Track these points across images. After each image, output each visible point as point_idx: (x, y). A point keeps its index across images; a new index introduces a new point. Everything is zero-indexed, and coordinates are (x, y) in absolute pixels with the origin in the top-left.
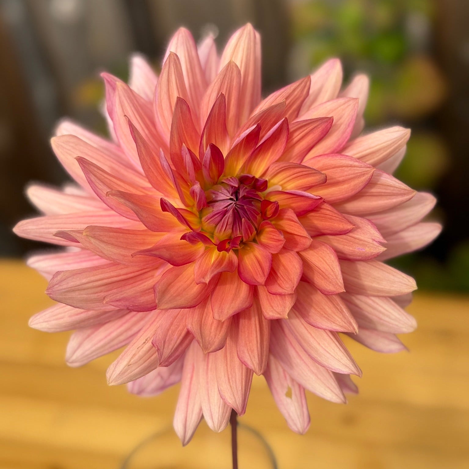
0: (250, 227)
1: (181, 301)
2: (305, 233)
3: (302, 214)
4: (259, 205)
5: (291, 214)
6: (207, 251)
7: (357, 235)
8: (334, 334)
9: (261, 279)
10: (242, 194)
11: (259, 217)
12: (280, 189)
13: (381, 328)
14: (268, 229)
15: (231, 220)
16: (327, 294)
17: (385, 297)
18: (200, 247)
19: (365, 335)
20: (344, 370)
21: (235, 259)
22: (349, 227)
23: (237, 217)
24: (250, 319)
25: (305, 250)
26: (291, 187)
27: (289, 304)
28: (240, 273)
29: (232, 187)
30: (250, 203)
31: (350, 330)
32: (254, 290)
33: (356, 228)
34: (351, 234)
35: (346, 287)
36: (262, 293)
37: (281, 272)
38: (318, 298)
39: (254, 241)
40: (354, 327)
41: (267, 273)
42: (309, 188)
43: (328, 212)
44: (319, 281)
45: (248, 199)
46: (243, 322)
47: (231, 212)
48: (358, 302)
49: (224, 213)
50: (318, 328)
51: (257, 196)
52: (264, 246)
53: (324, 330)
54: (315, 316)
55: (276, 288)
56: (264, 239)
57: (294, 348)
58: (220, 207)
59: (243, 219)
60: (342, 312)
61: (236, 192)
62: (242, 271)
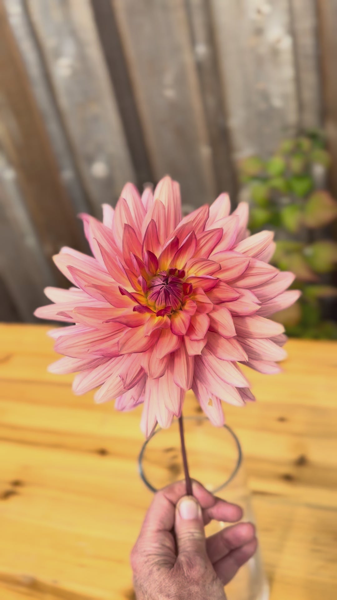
0: (175, 300)
1: (135, 349)
2: (209, 301)
3: (208, 291)
4: (182, 287)
5: (201, 291)
6: (152, 317)
7: (242, 300)
8: (234, 363)
9: (184, 332)
10: (170, 280)
11: (182, 294)
12: (194, 275)
13: (264, 358)
14: (188, 301)
15: (164, 296)
16: (228, 339)
17: (266, 338)
18: (147, 315)
19: (255, 363)
20: (241, 385)
21: (169, 321)
22: (237, 295)
23: (167, 294)
24: (180, 357)
25: (211, 312)
26: (201, 274)
27: (202, 345)
28: (171, 329)
29: (164, 276)
30: (175, 286)
31: (243, 360)
32: (182, 339)
33: (242, 295)
34: (239, 300)
35: (237, 332)
36: (187, 339)
37: (197, 327)
38: (223, 341)
39: (181, 309)
40: (246, 358)
41: (187, 327)
42: (212, 274)
43: (224, 287)
44: (221, 330)
45: (175, 283)
46: (177, 360)
47: (163, 292)
48: (248, 343)
49: (159, 293)
50: (224, 360)
51: (180, 281)
52: (186, 311)
53: (227, 361)
54: (221, 352)
55: (194, 337)
56: (186, 307)
57: (211, 374)
58: (157, 289)
59: (170, 295)
60: (238, 349)
61: (166, 279)
62: (173, 328)
